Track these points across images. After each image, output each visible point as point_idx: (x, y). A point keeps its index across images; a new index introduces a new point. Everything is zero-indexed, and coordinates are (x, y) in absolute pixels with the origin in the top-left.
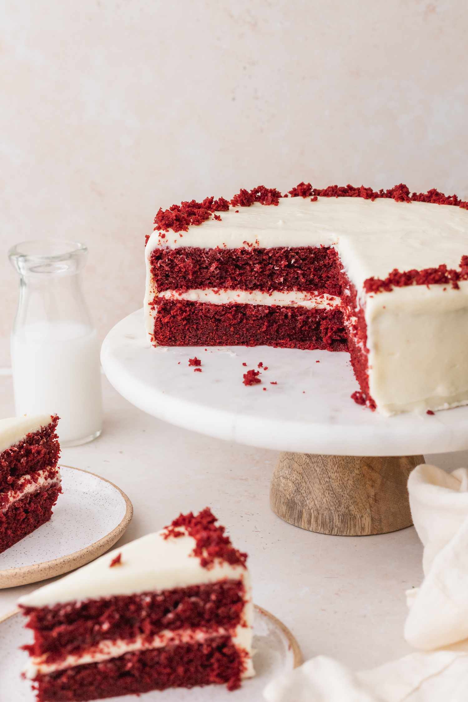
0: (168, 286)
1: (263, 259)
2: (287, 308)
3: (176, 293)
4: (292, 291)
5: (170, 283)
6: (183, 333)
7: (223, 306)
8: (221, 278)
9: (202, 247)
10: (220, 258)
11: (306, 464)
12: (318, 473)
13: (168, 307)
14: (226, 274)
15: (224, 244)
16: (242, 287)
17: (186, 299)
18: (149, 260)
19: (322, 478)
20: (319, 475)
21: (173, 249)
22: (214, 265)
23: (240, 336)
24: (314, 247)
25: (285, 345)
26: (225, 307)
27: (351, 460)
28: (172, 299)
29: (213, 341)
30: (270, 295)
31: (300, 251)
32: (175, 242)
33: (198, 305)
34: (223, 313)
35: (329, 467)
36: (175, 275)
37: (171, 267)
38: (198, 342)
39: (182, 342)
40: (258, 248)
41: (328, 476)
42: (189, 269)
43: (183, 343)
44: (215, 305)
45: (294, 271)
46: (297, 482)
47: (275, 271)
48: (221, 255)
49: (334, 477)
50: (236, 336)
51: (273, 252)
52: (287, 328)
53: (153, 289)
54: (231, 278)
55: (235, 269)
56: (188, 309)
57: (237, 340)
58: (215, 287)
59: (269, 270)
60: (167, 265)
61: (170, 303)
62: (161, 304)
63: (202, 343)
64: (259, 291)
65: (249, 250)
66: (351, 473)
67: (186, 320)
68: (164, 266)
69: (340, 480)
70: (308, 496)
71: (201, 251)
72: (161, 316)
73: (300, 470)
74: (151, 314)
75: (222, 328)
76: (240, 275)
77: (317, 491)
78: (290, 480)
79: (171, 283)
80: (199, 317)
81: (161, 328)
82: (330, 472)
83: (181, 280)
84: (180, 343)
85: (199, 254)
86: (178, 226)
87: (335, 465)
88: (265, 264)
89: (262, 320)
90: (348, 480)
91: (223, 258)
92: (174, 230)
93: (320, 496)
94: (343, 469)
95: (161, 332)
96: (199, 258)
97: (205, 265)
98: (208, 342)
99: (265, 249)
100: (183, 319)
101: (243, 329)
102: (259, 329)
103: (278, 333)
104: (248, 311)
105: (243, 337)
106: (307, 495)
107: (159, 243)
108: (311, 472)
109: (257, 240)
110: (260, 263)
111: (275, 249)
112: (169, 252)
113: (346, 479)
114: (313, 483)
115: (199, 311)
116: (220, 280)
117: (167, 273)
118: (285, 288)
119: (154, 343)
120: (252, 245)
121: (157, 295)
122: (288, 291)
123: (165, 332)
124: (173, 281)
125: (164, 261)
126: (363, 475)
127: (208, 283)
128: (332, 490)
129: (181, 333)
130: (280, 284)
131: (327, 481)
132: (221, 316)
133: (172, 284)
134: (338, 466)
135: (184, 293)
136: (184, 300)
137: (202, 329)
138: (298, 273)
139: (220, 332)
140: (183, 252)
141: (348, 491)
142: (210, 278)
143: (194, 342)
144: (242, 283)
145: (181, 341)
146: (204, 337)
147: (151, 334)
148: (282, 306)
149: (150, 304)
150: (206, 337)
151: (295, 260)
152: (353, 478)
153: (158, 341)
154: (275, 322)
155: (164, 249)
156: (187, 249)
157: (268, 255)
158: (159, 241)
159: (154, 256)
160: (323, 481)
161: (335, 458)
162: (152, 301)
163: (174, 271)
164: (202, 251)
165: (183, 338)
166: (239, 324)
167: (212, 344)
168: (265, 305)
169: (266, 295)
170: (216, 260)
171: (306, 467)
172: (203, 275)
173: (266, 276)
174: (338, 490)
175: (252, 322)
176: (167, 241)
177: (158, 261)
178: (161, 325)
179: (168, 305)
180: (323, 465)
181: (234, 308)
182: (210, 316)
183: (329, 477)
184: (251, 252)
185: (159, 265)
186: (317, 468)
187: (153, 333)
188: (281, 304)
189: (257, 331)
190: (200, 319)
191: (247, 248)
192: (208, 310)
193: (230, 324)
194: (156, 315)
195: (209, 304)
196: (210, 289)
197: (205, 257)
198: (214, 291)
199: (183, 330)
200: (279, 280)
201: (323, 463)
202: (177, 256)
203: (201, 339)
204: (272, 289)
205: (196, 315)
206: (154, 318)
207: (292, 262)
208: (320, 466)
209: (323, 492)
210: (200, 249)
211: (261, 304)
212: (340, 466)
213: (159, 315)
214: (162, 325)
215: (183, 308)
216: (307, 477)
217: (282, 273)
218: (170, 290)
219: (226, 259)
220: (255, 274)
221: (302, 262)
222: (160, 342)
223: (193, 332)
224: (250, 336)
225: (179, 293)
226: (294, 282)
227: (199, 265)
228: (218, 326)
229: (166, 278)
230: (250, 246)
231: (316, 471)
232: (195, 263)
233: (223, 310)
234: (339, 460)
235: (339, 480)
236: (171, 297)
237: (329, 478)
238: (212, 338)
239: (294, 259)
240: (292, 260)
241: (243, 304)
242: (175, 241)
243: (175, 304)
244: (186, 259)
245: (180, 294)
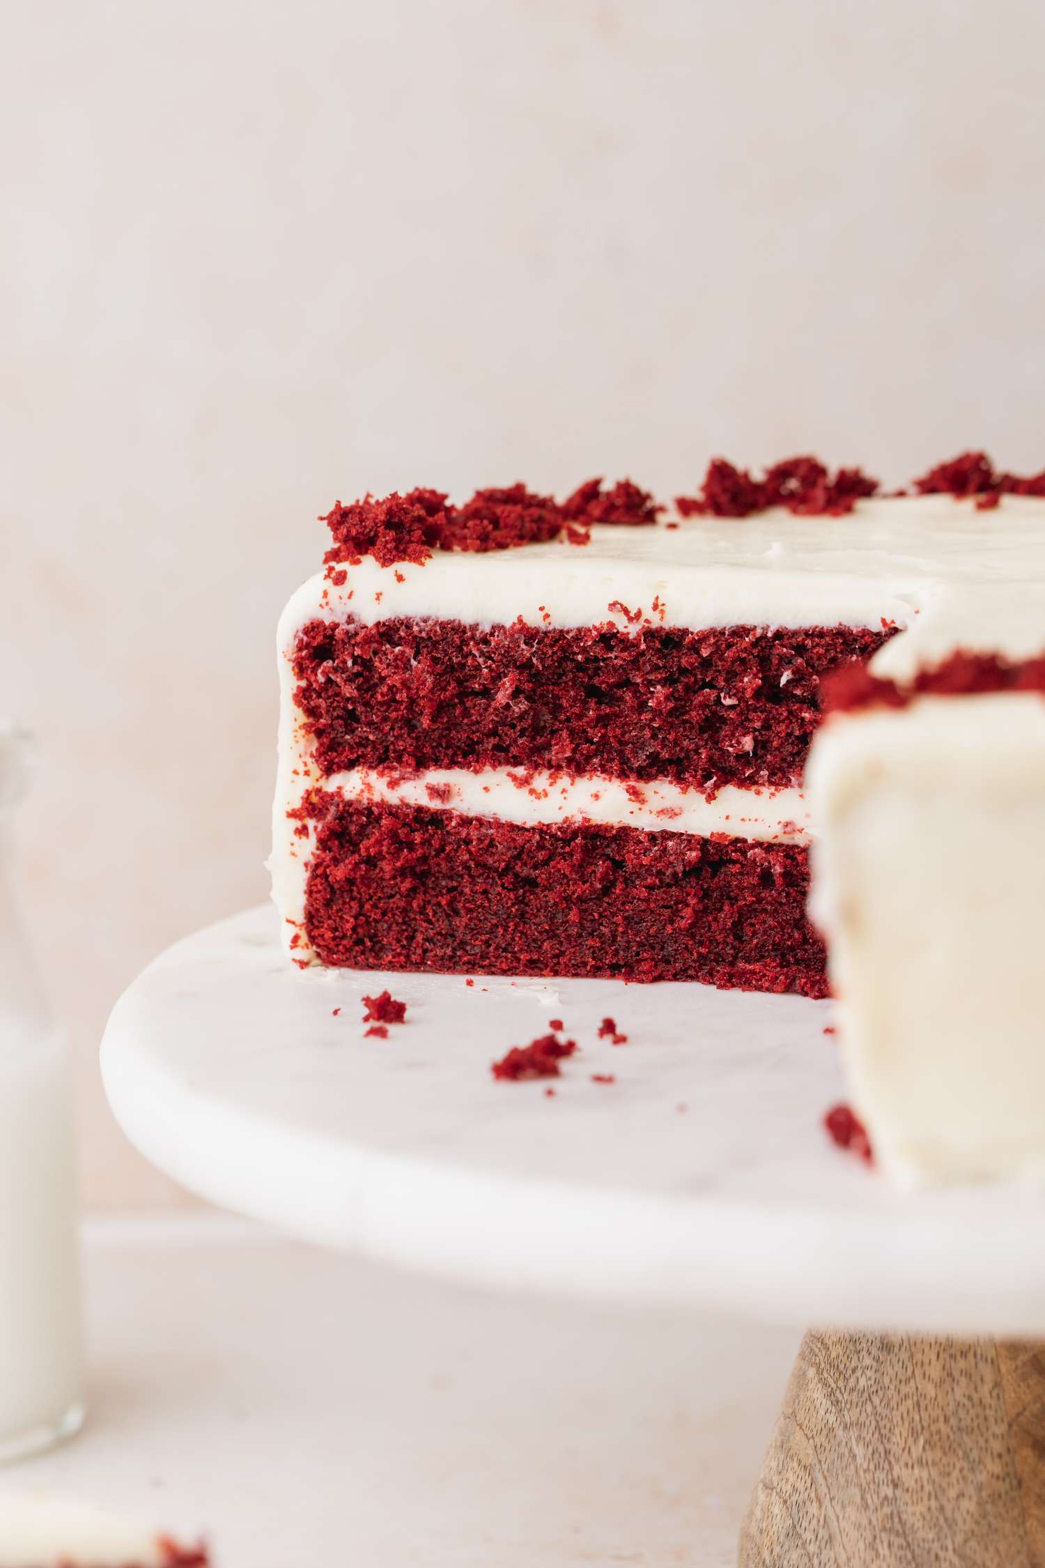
0: (352, 753)
1: (679, 667)
2: (769, 847)
3: (380, 779)
4: (786, 786)
5: (359, 745)
6: (404, 923)
7: (543, 830)
8: (537, 730)
9: (467, 619)
10: (530, 659)
11: (824, 1432)
12: (861, 1464)
13: (353, 828)
14: (555, 718)
15: (542, 609)
16: (609, 765)
17: (412, 802)
18: (289, 660)
19: (872, 1486)
20: (861, 1473)
21: (370, 624)
22: (508, 684)
23: (603, 943)
24: (860, 629)
25: (757, 981)
26: (546, 833)
27: (972, 1419)
28: (365, 802)
29: (509, 955)
30: (711, 798)
31: (809, 642)
32: (378, 599)
33: (453, 823)
34: (541, 855)
35: (897, 1441)
36: (377, 717)
37: (365, 687)
38: (457, 959)
39: (400, 954)
40: (661, 629)
41: (890, 1477)
42: (422, 693)
43: (402, 958)
44: (512, 827)
45: (790, 712)
46: (794, 1499)
47: (726, 711)
48: (534, 649)
49: (913, 1483)
50: (590, 942)
51: (712, 640)
52: (770, 922)
53: (305, 764)
54: (572, 733)
55: (584, 702)
56: (417, 837)
57: (594, 958)
58: (516, 762)
59: (703, 706)
60: (349, 680)
61: (359, 812)
62: (329, 818)
63: (469, 963)
64: (671, 782)
65: (628, 633)
66: (972, 1470)
67: (415, 875)
68: (338, 680)
69: (933, 1494)
70: (824, 1552)
71: (464, 632)
72: (328, 858)
73: (808, 1455)
74: (295, 849)
75: (538, 910)
76: (602, 720)
77: (854, 1534)
78: (777, 1493)
79: (363, 743)
80: (460, 869)
81: (328, 903)
82: (897, 1460)
83: (396, 734)
84: (393, 960)
85: (458, 641)
86: (389, 546)
87: (914, 1434)
88: (687, 688)
89: (681, 888)
90: (958, 1497)
91: (542, 660)
92: (377, 559)
93: (862, 1554)
94: (945, 1454)
95: (330, 918)
96: (457, 657)
97: (479, 685)
98: (489, 958)
99: (685, 632)
100: (402, 873)
101: (615, 919)
102: (672, 922)
103: (739, 938)
104: (628, 852)
105: (613, 948)
106: (819, 1547)
107: (323, 602)
108: (837, 1463)
109: (657, 598)
110: (668, 681)
111: (722, 633)
112: (356, 634)
113: (952, 1493)
114: (843, 1502)
115: (459, 846)
116: (533, 739)
117: (350, 707)
118: (762, 773)
119: (303, 953)
120: (639, 614)
121: (317, 785)
122: (773, 788)
123: (341, 918)
124: (371, 737)
125: (341, 665)
126: (1015, 1482)
127: (490, 746)
128: (901, 1531)
129: (397, 924)
130: (743, 757)
131: (886, 1498)
132: (535, 867)
133: (365, 747)
134: (926, 1442)
135: (409, 779)
136: (408, 806)
137: (469, 911)
138: (803, 719)
139: (535, 924)
140: (402, 634)
141: (959, 1538)
142: (496, 729)
143: (442, 958)
144: (609, 752)
145: (398, 951)
146: (477, 939)
147: (293, 923)
148: (750, 841)
149: (293, 814)
150: (482, 940)
151: (793, 673)
152: (980, 1488)
153: (319, 950)
154: (729, 898)
155: (337, 621)
156: (417, 624)
157: (698, 652)
158: (325, 594)
159: (307, 646)
160: (875, 1498)
161: (919, 1411)
162: (297, 804)
163: (373, 702)
164: (469, 634)
165: (405, 943)
166: (598, 898)
167: (504, 966)
168: (690, 832)
169: (694, 799)
170: (517, 668)
171: (825, 1444)
172: (474, 718)
173: (692, 728)
174: (920, 1534)
175: (644, 893)
176: (350, 597)
177: (319, 665)
178: (329, 890)
179: (352, 822)
180: (876, 1435)
181: (579, 840)
182: (497, 864)
183: (893, 1481)
184: (635, 639)
185: (321, 679)
186: (857, 1446)
187: (300, 918)
188: (750, 832)
189: (664, 929)
190: (462, 876)
191: (621, 624)
192: (487, 842)
193: (567, 899)
194: (313, 854)
195: (492, 820)
196: (499, 768)
197: (477, 654)
198: (514, 778)
199: (405, 911)
200: (739, 743)
201: (877, 1427)
202: (384, 648)
203: (468, 948)
204: (715, 778)
205: (449, 859)
206: (306, 865)
207: (783, 680)
208: (867, 1439)
209: (870, 1539)
210: (459, 623)
211: (674, 830)
212: (932, 1443)
213: (323, 855)
214: (333, 891)
215: (402, 832)
216: (826, 1480)
217: (747, 719)
218: (360, 768)
219: (550, 662)
220: (653, 720)
221: (818, 682)
222: (324, 954)
223: (438, 920)
224: (640, 944)
225: (388, 779)
226: (792, 754)
227: (460, 682)
228: (527, 905)
229: (346, 726)
230: (630, 619)
231: (854, 1457)
232: (441, 675)
233: (540, 846)
234: (930, 1416)
235: (930, 1494)
236: (362, 791)
237: (896, 1486)
238: (503, 946)
239: (787, 669)
240: (781, 676)
241: (612, 827)
242: (378, 596)
243: (378, 818)
244: (412, 660)
245: (393, 784)
